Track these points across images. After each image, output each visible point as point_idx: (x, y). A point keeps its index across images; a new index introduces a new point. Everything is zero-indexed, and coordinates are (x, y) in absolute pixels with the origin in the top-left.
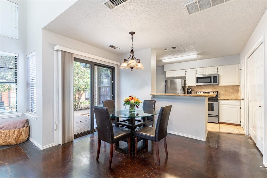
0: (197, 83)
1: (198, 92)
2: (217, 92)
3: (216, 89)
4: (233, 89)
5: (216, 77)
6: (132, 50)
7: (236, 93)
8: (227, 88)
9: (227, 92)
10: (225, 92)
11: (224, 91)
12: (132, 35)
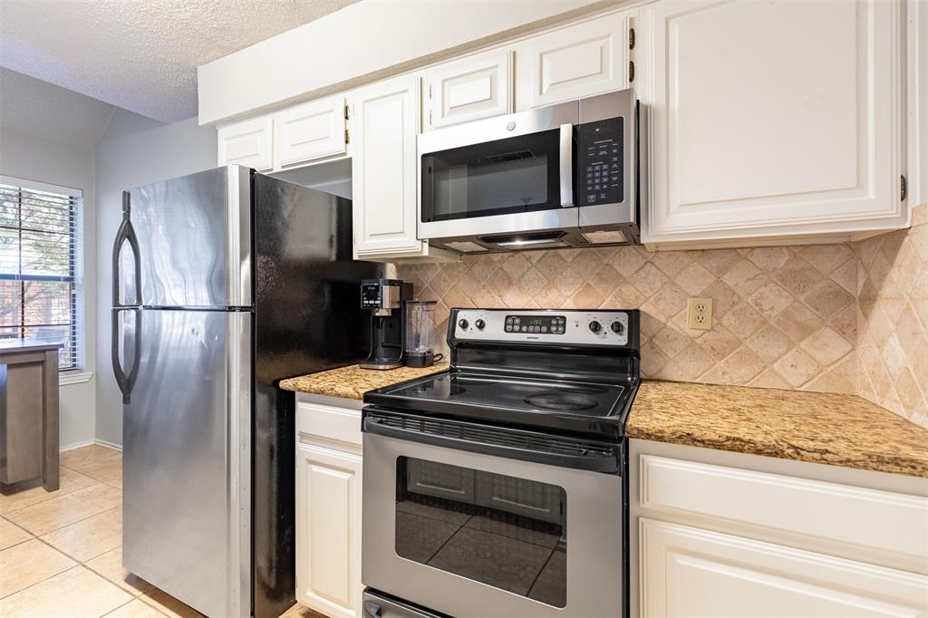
0: (429, 213)
1: (461, 315)
2: (634, 315)
3: (626, 282)
4: (793, 280)
5: (616, 125)
7: (828, 333)
8: (730, 279)
9: (725, 321)
10: (707, 313)
11: (700, 308)
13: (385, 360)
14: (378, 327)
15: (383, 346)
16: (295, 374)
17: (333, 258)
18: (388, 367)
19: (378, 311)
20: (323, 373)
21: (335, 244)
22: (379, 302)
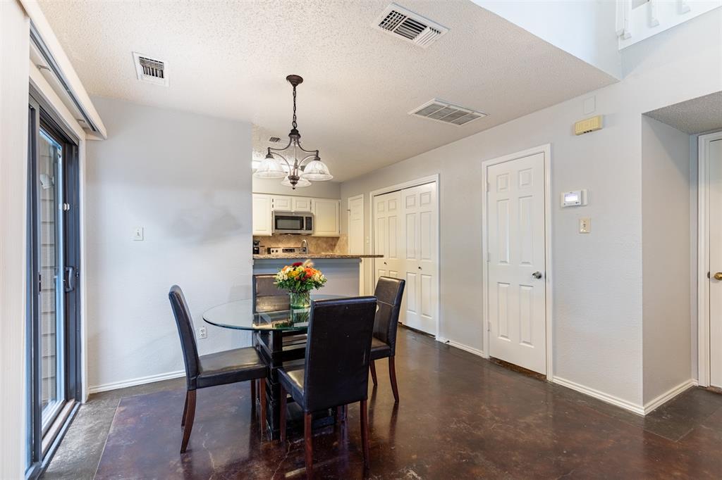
0: (276, 228)
5: (310, 218)
6: (295, 128)
8: (318, 242)
11: (314, 247)
12: (295, 86)
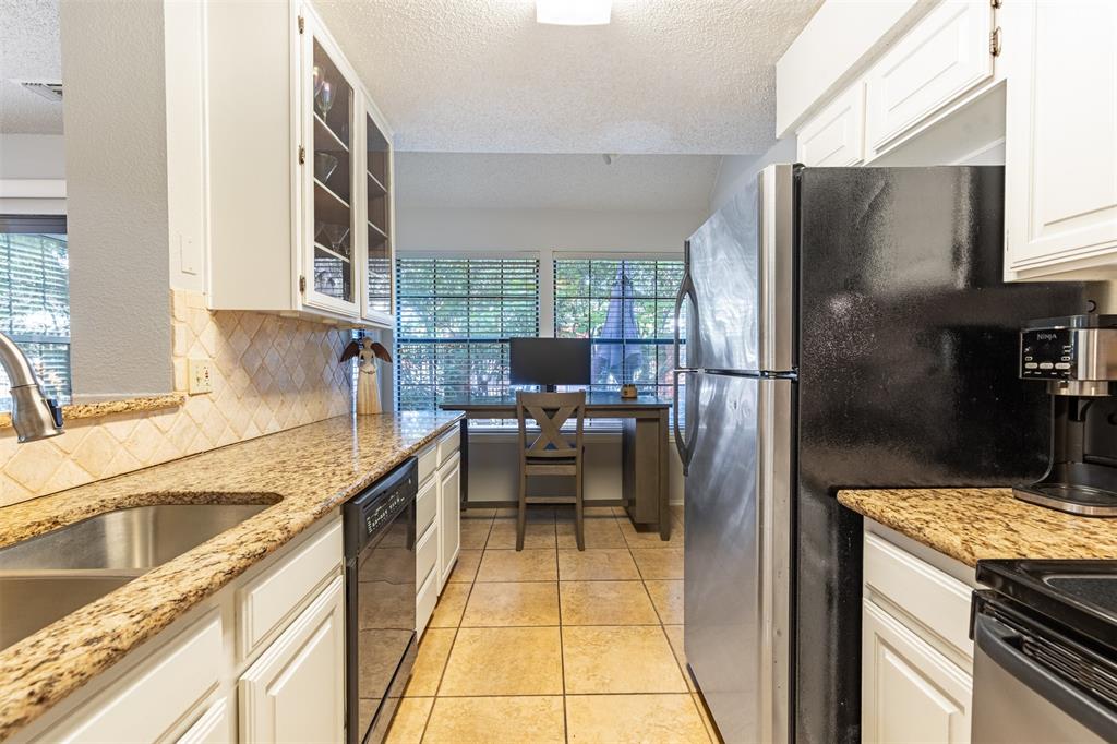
13: (1087, 491)
14: (1073, 417)
15: (1085, 461)
16: (873, 483)
17: (961, 284)
18: (1091, 510)
19: (1065, 385)
20: (923, 491)
21: (965, 258)
22: (1067, 366)
